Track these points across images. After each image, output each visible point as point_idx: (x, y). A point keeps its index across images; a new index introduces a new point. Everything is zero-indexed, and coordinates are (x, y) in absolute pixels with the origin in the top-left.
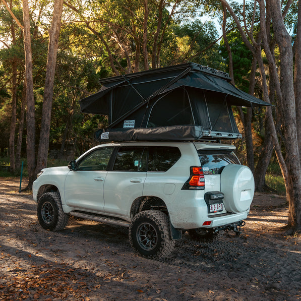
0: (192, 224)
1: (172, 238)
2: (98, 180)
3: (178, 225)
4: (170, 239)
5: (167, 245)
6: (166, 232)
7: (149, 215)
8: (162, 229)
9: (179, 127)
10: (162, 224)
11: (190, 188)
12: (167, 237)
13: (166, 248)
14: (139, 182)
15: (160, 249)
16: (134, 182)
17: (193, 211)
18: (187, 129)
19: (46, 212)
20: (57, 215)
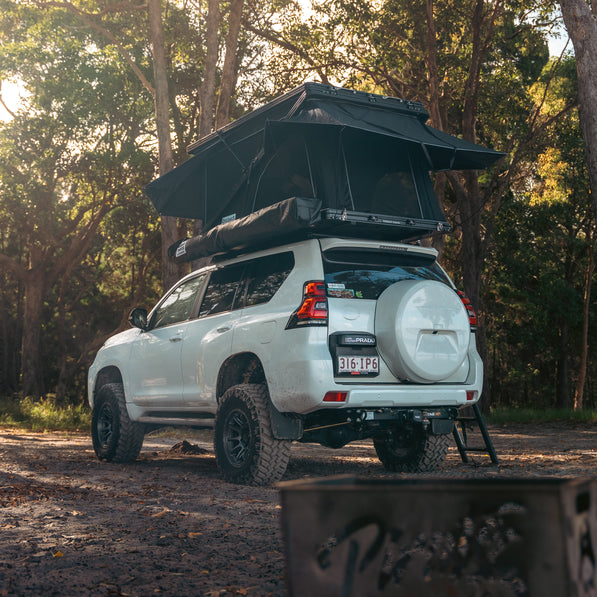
0: (305, 398)
1: (275, 433)
2: (174, 340)
3: (283, 403)
4: (272, 437)
5: (266, 448)
6: (263, 421)
7: (238, 391)
8: (256, 415)
10: (257, 405)
11: (299, 323)
12: (266, 431)
13: (265, 456)
14: (228, 329)
15: (255, 458)
16: (221, 330)
19: (107, 425)
20: (119, 426)
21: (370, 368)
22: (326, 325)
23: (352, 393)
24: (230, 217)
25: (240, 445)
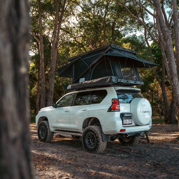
0: (114, 131)
1: (104, 140)
2: (66, 111)
3: (107, 132)
4: (103, 141)
5: (101, 144)
6: (100, 137)
7: (91, 128)
8: (98, 135)
9: (104, 78)
10: (98, 132)
11: (112, 111)
12: (101, 139)
13: (101, 146)
14: (86, 110)
15: (98, 147)
16: (84, 110)
17: (114, 124)
18: (108, 78)
19: (42, 132)
20: (47, 133)
21: (130, 122)
22: (119, 111)
23: (127, 129)
24: (83, 79)
25: (91, 142)
